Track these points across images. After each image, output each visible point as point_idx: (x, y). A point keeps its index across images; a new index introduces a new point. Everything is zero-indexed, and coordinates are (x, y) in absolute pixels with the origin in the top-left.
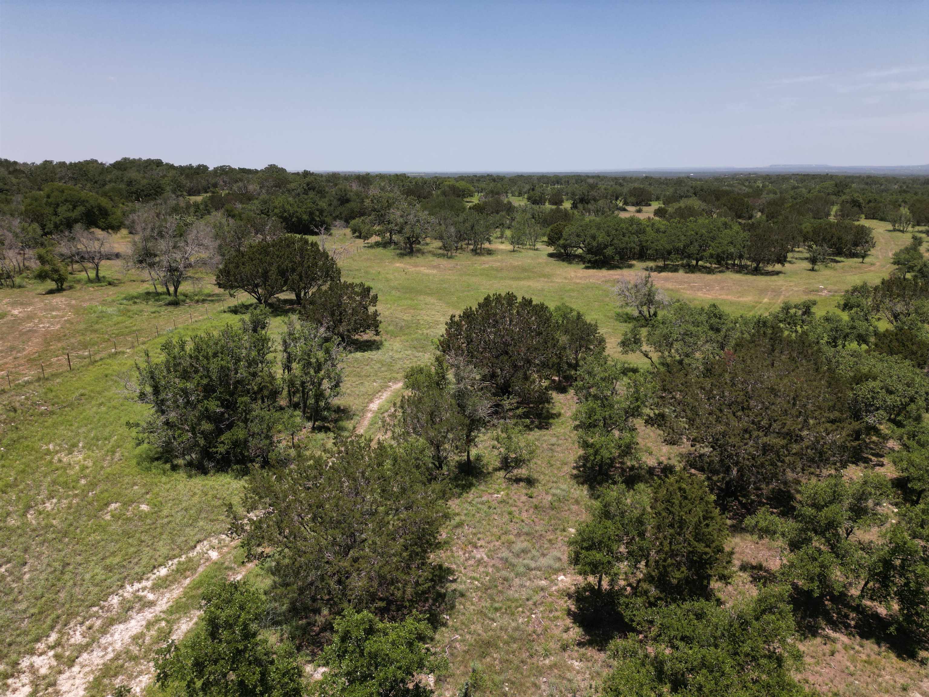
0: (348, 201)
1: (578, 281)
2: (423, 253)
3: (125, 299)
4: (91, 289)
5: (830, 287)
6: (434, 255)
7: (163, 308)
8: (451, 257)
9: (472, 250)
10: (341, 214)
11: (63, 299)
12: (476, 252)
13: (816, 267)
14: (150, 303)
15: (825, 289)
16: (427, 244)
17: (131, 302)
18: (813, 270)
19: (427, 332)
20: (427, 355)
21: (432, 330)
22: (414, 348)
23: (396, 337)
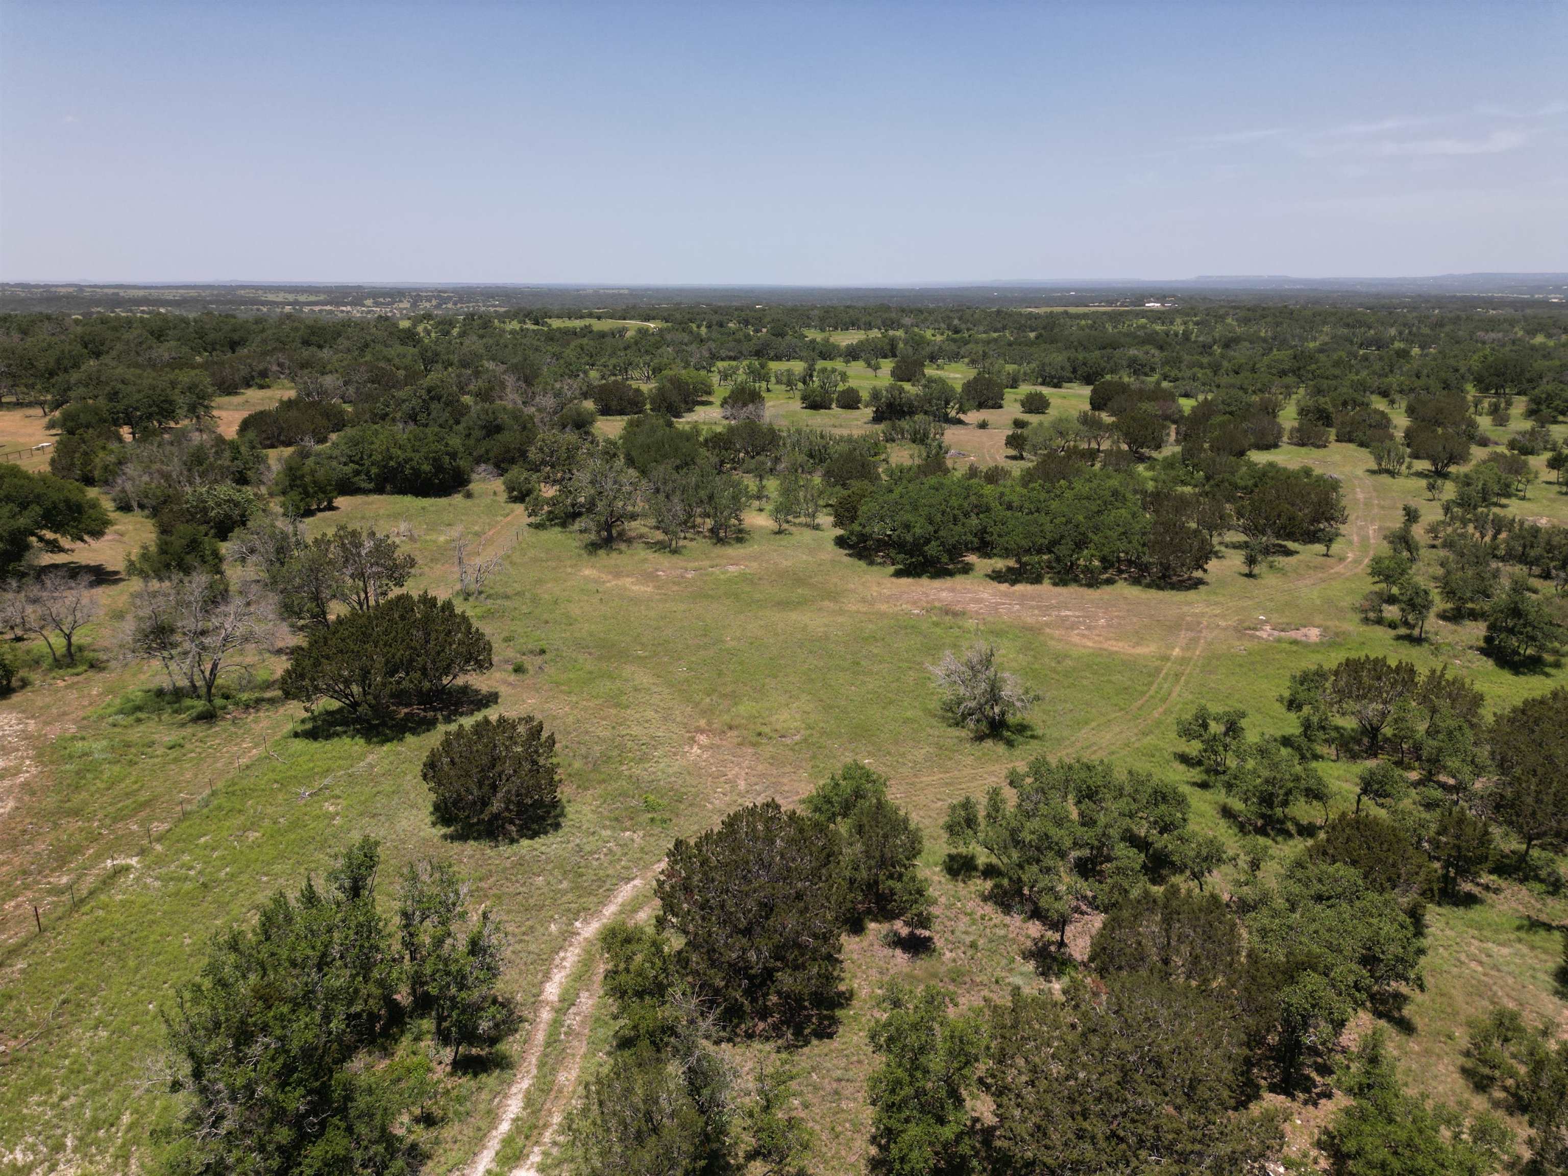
0: (498, 429)
1: (884, 607)
2: (629, 541)
3: (121, 712)
4: (61, 684)
5: (1275, 618)
6: (649, 545)
7: (189, 730)
8: (675, 552)
9: (711, 530)
10: (487, 452)
11: (13, 717)
12: (718, 537)
13: (1256, 571)
14: (165, 717)
15: (1266, 622)
17: (131, 719)
18: (1250, 575)
19: (637, 771)
20: (638, 840)
21: (647, 765)
22: (617, 819)
23: (586, 789)
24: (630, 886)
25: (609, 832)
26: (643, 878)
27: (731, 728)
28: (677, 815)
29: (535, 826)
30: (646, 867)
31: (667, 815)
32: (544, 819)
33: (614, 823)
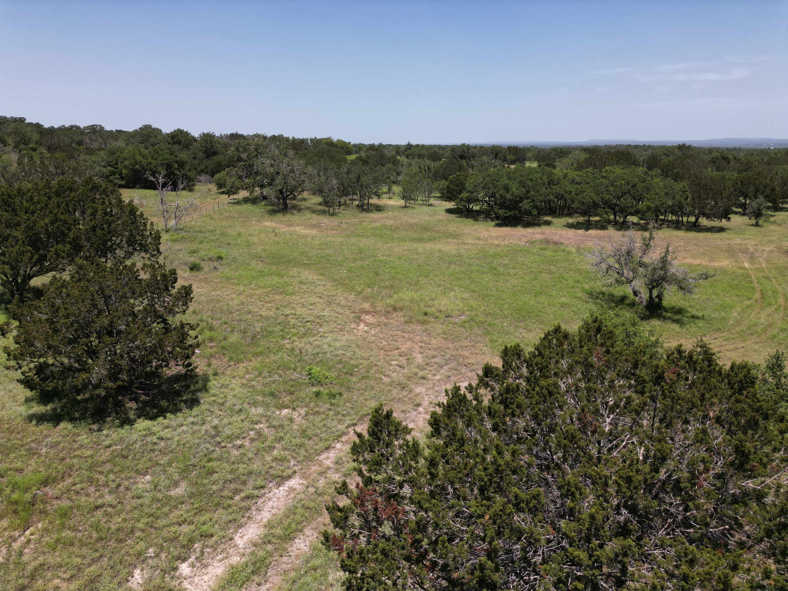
1: (495, 242)
6: (314, 212)
8: (333, 215)
9: (358, 206)
10: (206, 167)
12: (363, 208)
16: (304, 200)
18: (757, 225)
19: (299, 344)
20: (298, 420)
21: (311, 339)
22: (272, 394)
23: (239, 361)
24: (283, 490)
25: (260, 410)
26: (304, 476)
27: (395, 309)
28: (349, 389)
29: (164, 403)
30: (309, 459)
31: (336, 389)
32: (178, 394)
33: (268, 399)
